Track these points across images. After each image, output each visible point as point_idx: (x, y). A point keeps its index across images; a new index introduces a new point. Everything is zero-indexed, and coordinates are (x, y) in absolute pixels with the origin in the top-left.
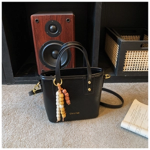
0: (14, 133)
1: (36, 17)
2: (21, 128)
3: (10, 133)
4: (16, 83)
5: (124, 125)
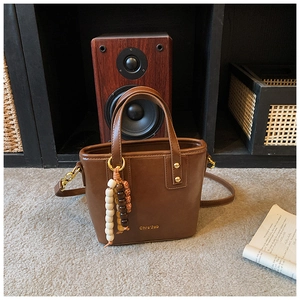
0: (60, 251)
1: (102, 42)
2: (72, 243)
3: (53, 251)
4: (60, 166)
5: (249, 253)
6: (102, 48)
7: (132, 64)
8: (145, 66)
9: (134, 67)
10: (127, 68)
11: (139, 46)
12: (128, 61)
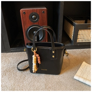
1: (24, 11)
5: (76, 77)
6: (24, 13)
7: (34, 18)
8: (39, 18)
9: (35, 19)
10: (33, 19)
11: (36, 12)
12: (33, 17)
